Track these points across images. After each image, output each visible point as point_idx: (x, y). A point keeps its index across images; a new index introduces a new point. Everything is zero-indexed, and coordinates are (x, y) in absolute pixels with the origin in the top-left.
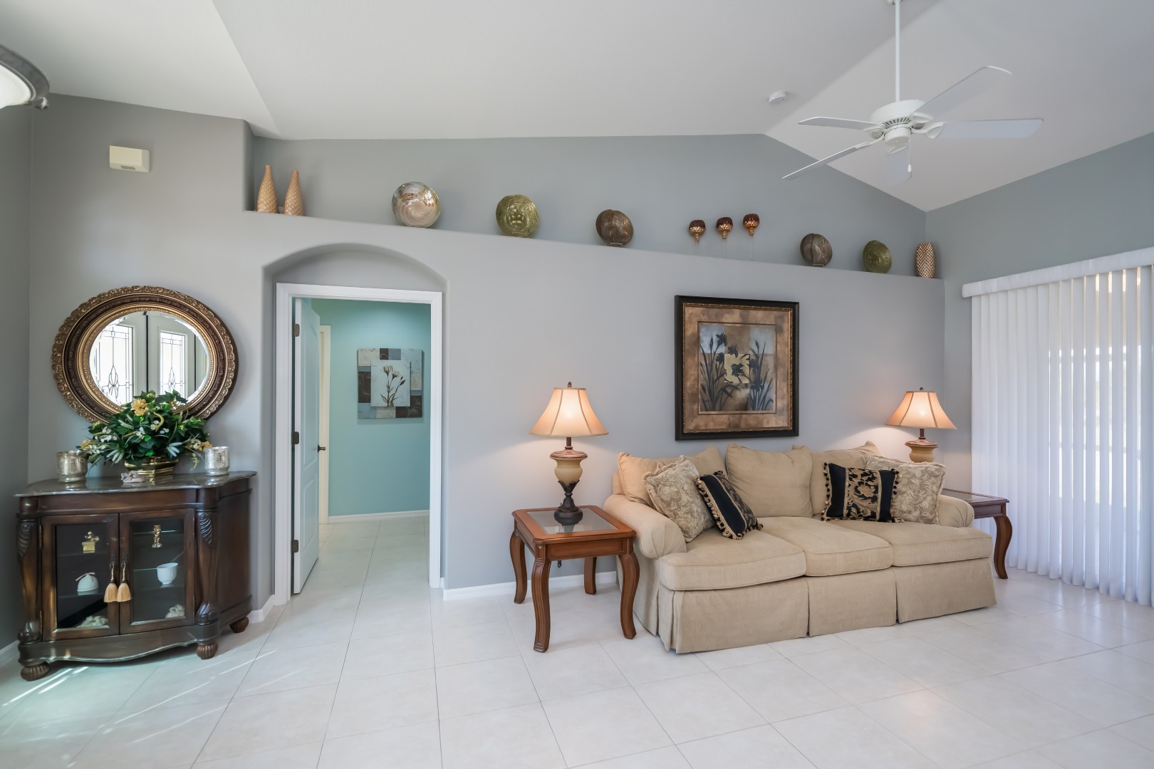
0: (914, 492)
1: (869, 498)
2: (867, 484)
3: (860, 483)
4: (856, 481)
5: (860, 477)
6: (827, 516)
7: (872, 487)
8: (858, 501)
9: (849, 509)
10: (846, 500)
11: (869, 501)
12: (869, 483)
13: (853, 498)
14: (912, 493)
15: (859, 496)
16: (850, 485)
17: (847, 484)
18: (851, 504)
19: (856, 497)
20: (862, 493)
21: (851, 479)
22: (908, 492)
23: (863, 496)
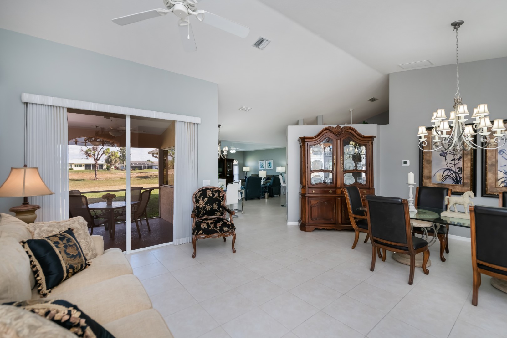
0: (84, 239)
1: (77, 255)
2: (70, 246)
3: (66, 247)
4: (62, 246)
5: (60, 242)
6: (47, 289)
7: (74, 246)
8: (72, 262)
9: (68, 272)
10: (64, 265)
11: (78, 257)
12: (71, 244)
13: (67, 260)
14: (83, 241)
15: (71, 257)
16: (60, 252)
17: (57, 251)
18: (68, 267)
19: (69, 259)
20: (71, 254)
21: (57, 247)
22: (81, 241)
23: (73, 256)
